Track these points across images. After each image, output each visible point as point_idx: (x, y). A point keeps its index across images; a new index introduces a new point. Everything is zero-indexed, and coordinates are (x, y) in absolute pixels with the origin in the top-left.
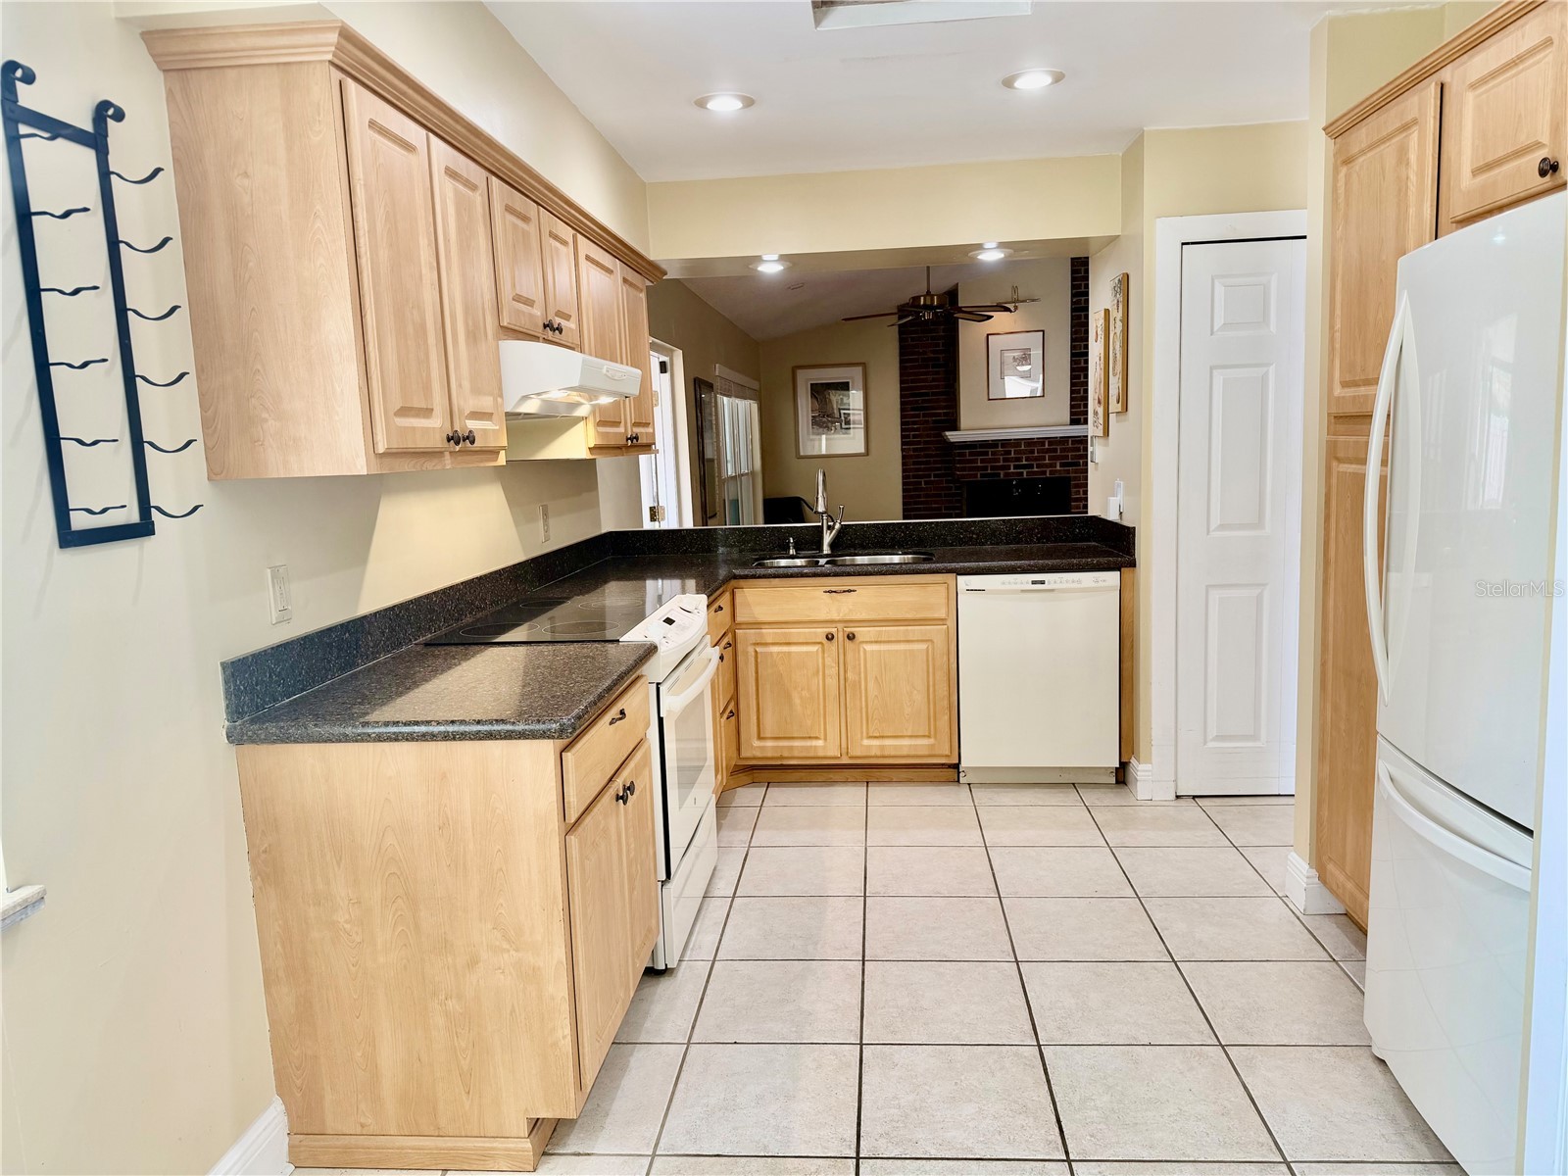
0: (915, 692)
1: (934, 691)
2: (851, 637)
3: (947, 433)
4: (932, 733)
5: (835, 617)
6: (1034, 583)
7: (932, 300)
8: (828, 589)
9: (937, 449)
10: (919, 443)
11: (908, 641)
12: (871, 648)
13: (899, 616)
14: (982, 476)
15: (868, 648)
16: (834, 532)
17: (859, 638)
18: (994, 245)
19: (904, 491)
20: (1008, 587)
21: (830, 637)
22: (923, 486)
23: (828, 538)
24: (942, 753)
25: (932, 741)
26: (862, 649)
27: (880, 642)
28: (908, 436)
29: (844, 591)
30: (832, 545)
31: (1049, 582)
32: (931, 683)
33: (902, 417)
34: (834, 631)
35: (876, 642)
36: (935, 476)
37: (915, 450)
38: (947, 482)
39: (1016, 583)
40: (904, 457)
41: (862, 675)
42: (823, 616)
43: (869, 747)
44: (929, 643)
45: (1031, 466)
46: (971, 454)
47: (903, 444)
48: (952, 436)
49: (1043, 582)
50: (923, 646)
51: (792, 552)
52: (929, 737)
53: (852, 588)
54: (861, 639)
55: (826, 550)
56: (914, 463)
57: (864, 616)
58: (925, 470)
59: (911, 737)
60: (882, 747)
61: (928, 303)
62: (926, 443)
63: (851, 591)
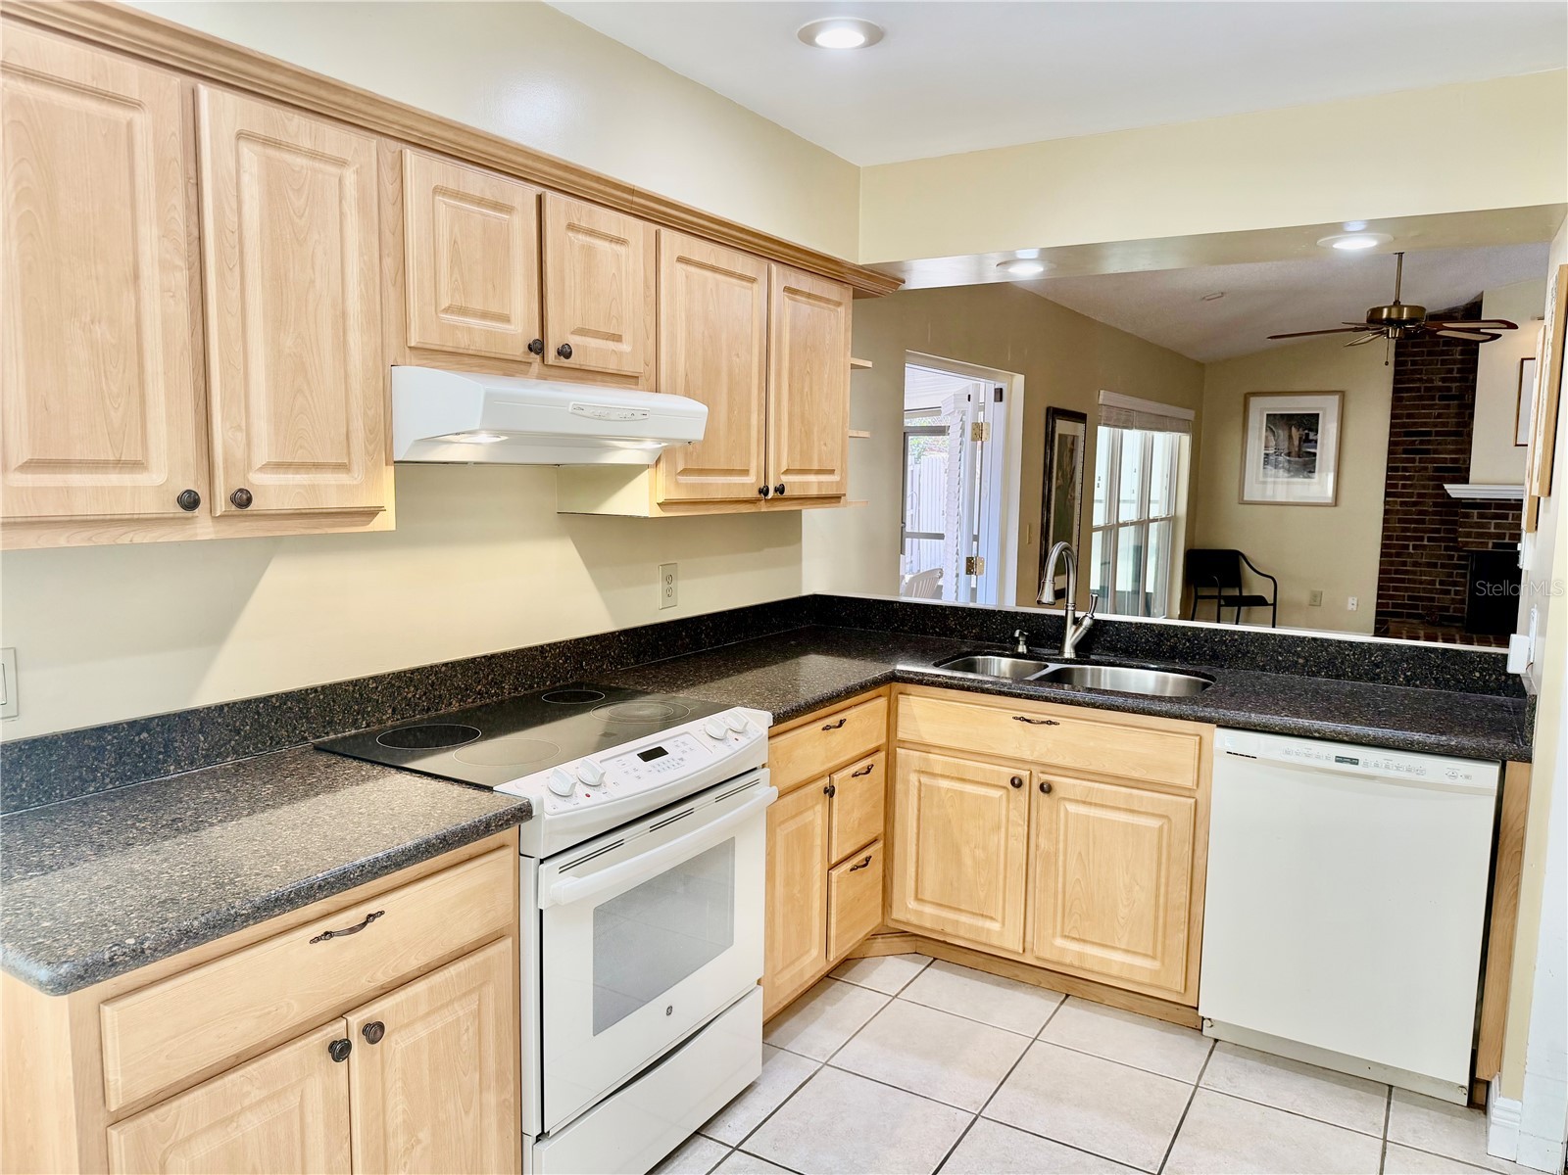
0: (1137, 888)
1: (1167, 893)
2: (1046, 789)
3: (1446, 486)
4: (1159, 955)
5: (1027, 755)
6: (1340, 760)
7: (1400, 312)
8: (1019, 714)
9: (1435, 505)
10: (1410, 495)
11: (1132, 811)
13: (1121, 772)
14: (1495, 545)
15: (1072, 808)
16: (1081, 629)
17: (1059, 792)
18: (1361, 227)
19: (1383, 555)
20: (1293, 759)
21: (1017, 783)
22: (1411, 551)
23: (1072, 636)
24: (1171, 985)
25: (1155, 965)
26: (1062, 808)
27: (1090, 804)
28: (1395, 486)
29: (1043, 722)
31: (1366, 764)
32: (1163, 880)
33: (1389, 460)
34: (1024, 774)
35: (1084, 802)
36: (1430, 539)
37: (1402, 503)
38: (1447, 548)
39: (1308, 756)
40: (1386, 512)
41: (1061, 846)
42: (1010, 752)
43: (1063, 950)
44: (1165, 821)
46: (1481, 516)
47: (1387, 494)
48: (1455, 490)
49: (1354, 762)
50: (1155, 823)
51: (1022, 649)
52: (1154, 958)
53: (1053, 719)
54: (1062, 795)
55: (1069, 652)
56: (1400, 521)
57: (1068, 762)
58: (1415, 530)
59: (1127, 951)
60: (1081, 955)
61: (1394, 316)
62: (1420, 495)
63: (1050, 723)
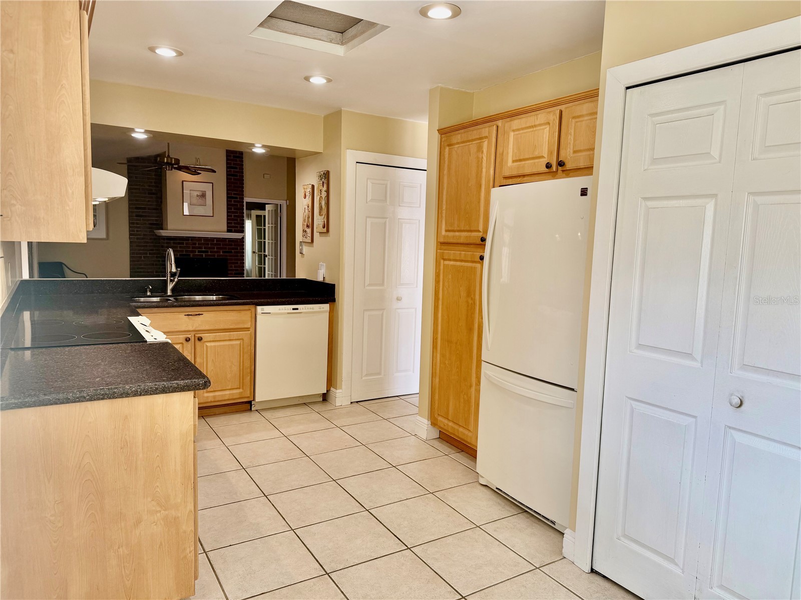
0: (233, 366)
1: (243, 364)
2: (200, 339)
4: (241, 386)
5: (191, 329)
6: (293, 309)
7: (172, 160)
8: (187, 314)
9: (151, 239)
10: (139, 235)
11: (230, 340)
12: (210, 344)
13: (226, 327)
14: (180, 255)
15: (209, 344)
16: (174, 283)
17: (204, 340)
18: (260, 145)
19: (131, 261)
20: (283, 311)
21: (188, 340)
22: (143, 259)
23: (170, 286)
24: (246, 394)
25: (241, 390)
26: (205, 346)
27: (215, 341)
28: (133, 231)
29: (196, 315)
30: (173, 290)
31: (300, 309)
32: (241, 361)
33: (129, 220)
34: (189, 336)
35: (213, 341)
36: (150, 254)
37: (137, 239)
38: (157, 257)
39: (285, 310)
40: (131, 242)
41: (205, 359)
42: (183, 329)
43: (207, 397)
44: (242, 341)
45: (207, 252)
46: (174, 243)
47: (130, 235)
48: (163, 233)
49: (297, 309)
50: (238, 342)
51: (149, 294)
52: (239, 388)
53: (200, 313)
54: (205, 340)
55: (169, 293)
56: (137, 246)
57: (207, 328)
58: (143, 250)
59: (230, 389)
60: (214, 397)
61: (170, 161)
62: (144, 235)
63: (199, 315)
